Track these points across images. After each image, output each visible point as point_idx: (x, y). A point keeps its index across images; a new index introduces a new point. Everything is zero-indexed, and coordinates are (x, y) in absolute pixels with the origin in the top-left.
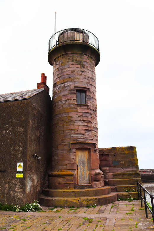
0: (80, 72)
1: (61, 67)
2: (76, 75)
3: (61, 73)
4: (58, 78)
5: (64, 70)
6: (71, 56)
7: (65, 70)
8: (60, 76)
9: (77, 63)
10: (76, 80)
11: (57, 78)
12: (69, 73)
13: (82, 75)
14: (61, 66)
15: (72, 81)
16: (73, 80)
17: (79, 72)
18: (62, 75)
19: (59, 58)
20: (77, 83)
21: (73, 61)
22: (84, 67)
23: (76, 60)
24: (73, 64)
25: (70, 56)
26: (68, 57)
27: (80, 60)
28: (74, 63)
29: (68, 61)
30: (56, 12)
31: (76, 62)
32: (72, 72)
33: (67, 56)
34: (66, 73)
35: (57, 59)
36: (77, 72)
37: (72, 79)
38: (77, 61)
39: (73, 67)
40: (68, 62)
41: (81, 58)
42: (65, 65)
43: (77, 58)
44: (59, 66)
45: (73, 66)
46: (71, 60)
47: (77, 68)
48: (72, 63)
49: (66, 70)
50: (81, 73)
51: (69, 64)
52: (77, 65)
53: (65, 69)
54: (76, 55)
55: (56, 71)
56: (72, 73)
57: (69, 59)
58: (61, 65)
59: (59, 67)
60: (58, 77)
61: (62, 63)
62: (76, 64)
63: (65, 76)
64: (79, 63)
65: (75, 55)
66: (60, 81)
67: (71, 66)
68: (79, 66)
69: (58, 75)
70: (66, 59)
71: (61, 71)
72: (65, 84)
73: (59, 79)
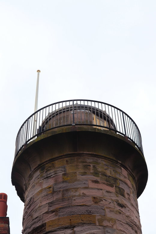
0: (116, 206)
1: (64, 185)
2: (107, 210)
3: (63, 199)
4: (53, 212)
5: (72, 193)
6: (91, 161)
7: (74, 194)
8: (58, 206)
9: (107, 181)
10: (108, 224)
11: (47, 213)
12: (89, 201)
13: (120, 213)
14: (63, 182)
15: (97, 224)
16: (101, 221)
17: (112, 204)
18: (65, 204)
19: (56, 162)
20: (109, 231)
21: (96, 174)
22: (123, 195)
23: (104, 174)
24: (96, 182)
25: (88, 161)
26: (83, 162)
27: (114, 176)
28: (98, 179)
29: (82, 171)
30: (39, 71)
31: (104, 177)
32: (96, 200)
33: (80, 160)
34: (77, 201)
35: (49, 165)
36: (107, 203)
37: (97, 218)
38: (106, 176)
39: (98, 189)
40: (84, 174)
41: (116, 172)
42: (76, 180)
43: (106, 169)
44: (56, 181)
45: (96, 187)
46: (92, 171)
47: (106, 194)
48: (95, 178)
49: (77, 194)
50: (118, 208)
51: (87, 181)
52: (108, 185)
53: (76, 191)
54: (104, 162)
55: (44, 193)
56: (96, 203)
57: (86, 167)
58: (61, 180)
59: (55, 184)
60: (52, 209)
61: (64, 175)
62: (104, 183)
63: (75, 209)
64: (112, 182)
65: (100, 160)
66: (59, 219)
67: (92, 185)
68: (113, 190)
69: (51, 204)
70: (77, 165)
71: (61, 193)
72: (75, 229)
73: (56, 215)
